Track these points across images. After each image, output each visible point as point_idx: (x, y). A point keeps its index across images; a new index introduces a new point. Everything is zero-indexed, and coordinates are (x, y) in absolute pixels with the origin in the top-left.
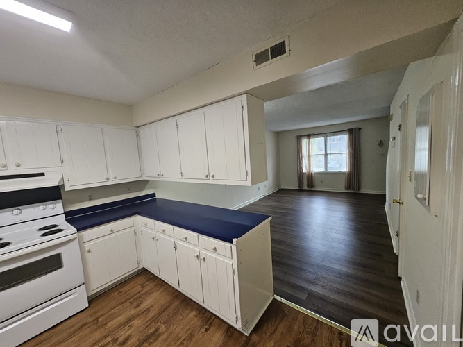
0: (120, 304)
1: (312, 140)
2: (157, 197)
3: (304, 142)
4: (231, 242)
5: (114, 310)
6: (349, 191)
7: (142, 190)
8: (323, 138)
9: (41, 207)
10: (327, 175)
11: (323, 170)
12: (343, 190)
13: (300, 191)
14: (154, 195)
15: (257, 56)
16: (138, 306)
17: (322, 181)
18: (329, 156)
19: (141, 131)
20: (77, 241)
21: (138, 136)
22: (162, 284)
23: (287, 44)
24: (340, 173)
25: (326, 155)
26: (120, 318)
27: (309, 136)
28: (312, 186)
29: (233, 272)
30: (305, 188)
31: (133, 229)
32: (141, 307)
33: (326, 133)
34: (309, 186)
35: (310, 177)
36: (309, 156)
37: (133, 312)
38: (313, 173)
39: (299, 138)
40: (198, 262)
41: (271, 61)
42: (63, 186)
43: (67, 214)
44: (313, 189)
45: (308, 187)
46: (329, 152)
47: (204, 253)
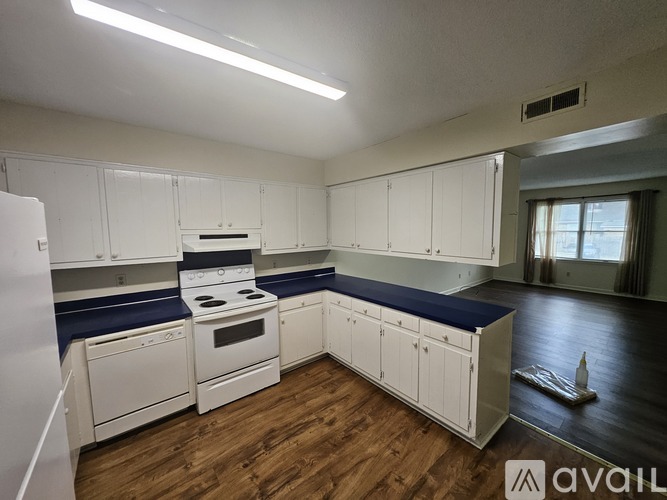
0: (313, 386)
1: (556, 208)
2: (337, 271)
3: (542, 211)
4: (474, 331)
5: (308, 391)
6: (623, 295)
7: (322, 262)
8: (578, 206)
9: (239, 270)
10: (580, 265)
11: (572, 255)
12: (611, 292)
13: (527, 286)
14: (333, 269)
15: (530, 107)
16: (333, 392)
17: (568, 274)
18: (587, 236)
19: (334, 192)
20: (276, 309)
21: (328, 196)
22: (352, 374)
23: (581, 92)
24: (606, 263)
25: (581, 233)
26: (317, 400)
27: (551, 202)
28: (551, 281)
29: (472, 367)
30: (537, 282)
31: (321, 305)
32: (338, 393)
33: (583, 197)
34: (546, 279)
35: (548, 265)
36: (549, 233)
37: (329, 397)
38: (554, 260)
39: (532, 205)
40: (415, 352)
41: (552, 113)
42: (260, 250)
43: (258, 280)
44: (552, 285)
45: (543, 280)
46: (587, 227)
47: (426, 342)
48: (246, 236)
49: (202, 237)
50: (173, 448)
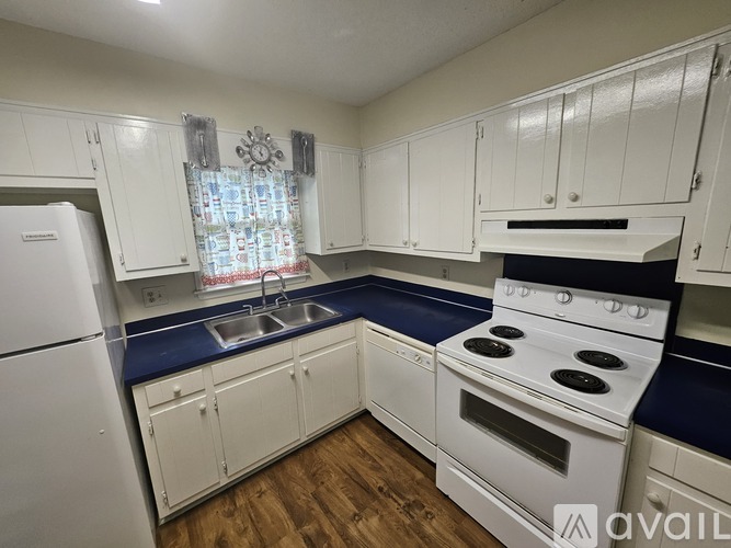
48: (621, 224)
49: (512, 225)
50: (381, 484)
